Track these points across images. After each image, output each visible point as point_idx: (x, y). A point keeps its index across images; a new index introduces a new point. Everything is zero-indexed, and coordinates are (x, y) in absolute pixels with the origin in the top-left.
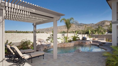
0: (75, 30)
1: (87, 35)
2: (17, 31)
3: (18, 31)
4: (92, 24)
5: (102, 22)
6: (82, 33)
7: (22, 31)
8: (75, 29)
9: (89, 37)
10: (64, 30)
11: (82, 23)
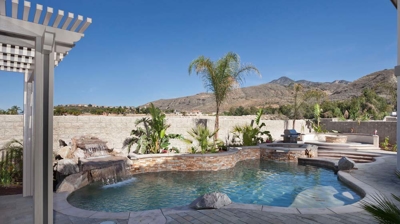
0: (278, 103)
1: (308, 123)
2: (90, 106)
3: (94, 105)
4: (341, 82)
5: (378, 74)
6: (302, 115)
7: (106, 106)
8: (278, 100)
9: (316, 130)
10: (243, 105)
11: (303, 81)
